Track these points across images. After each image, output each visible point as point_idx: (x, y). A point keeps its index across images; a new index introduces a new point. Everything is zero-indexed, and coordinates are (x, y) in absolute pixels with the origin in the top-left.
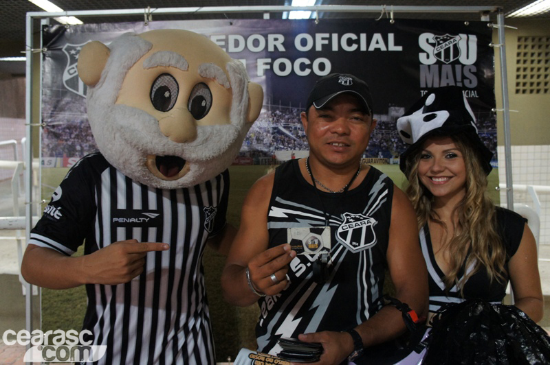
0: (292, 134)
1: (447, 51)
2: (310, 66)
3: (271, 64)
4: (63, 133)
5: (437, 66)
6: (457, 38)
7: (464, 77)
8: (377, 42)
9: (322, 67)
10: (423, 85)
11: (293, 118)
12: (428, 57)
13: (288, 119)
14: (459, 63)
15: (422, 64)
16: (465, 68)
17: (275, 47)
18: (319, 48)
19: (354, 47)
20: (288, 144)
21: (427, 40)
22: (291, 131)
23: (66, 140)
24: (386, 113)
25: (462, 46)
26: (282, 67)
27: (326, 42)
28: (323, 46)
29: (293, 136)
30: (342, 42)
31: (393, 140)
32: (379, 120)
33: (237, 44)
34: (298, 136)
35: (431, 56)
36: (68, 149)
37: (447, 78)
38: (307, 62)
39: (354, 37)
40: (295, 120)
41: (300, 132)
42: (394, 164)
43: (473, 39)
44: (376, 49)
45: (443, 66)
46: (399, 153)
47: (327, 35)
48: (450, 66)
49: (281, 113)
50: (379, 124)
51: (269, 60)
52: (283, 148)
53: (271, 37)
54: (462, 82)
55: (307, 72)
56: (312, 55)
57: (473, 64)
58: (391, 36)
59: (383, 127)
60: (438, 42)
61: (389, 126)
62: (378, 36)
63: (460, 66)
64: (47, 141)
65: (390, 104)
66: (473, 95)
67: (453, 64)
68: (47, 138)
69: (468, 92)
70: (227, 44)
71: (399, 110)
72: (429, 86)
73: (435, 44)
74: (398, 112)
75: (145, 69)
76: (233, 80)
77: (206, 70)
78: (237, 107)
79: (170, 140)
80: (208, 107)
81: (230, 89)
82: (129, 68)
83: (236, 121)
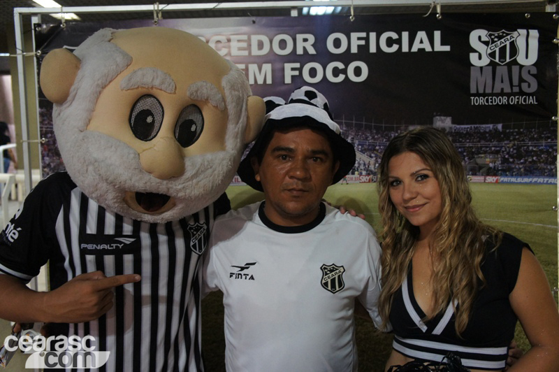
1: (503, 50)
2: (344, 71)
3: (300, 70)
5: (491, 68)
6: (515, 34)
7: (521, 80)
8: (421, 42)
9: (358, 71)
10: (473, 90)
14: (517, 64)
15: (474, 66)
16: (523, 69)
17: (304, 48)
18: (354, 50)
19: (395, 48)
21: (480, 38)
24: (431, 123)
25: (521, 43)
26: (313, 73)
27: (363, 42)
28: (359, 46)
30: (380, 42)
33: (261, 45)
35: (484, 56)
37: (502, 82)
38: (341, 66)
39: (394, 36)
43: (534, 34)
44: (419, 49)
45: (498, 67)
47: (364, 35)
48: (506, 67)
51: (297, 65)
53: (300, 37)
54: (520, 86)
55: (341, 78)
56: (347, 58)
57: (533, 65)
58: (437, 34)
60: (492, 39)
62: (422, 35)
63: (518, 67)
64: (46, 158)
65: (435, 114)
66: (532, 100)
67: (509, 65)
68: (48, 156)
69: (525, 99)
70: (250, 45)
71: (445, 120)
72: (481, 91)
73: (489, 42)
74: (444, 122)
75: (122, 90)
76: (229, 99)
77: (196, 91)
78: (233, 129)
79: (152, 177)
80: (199, 131)
81: (224, 111)
82: (104, 87)
83: (231, 146)
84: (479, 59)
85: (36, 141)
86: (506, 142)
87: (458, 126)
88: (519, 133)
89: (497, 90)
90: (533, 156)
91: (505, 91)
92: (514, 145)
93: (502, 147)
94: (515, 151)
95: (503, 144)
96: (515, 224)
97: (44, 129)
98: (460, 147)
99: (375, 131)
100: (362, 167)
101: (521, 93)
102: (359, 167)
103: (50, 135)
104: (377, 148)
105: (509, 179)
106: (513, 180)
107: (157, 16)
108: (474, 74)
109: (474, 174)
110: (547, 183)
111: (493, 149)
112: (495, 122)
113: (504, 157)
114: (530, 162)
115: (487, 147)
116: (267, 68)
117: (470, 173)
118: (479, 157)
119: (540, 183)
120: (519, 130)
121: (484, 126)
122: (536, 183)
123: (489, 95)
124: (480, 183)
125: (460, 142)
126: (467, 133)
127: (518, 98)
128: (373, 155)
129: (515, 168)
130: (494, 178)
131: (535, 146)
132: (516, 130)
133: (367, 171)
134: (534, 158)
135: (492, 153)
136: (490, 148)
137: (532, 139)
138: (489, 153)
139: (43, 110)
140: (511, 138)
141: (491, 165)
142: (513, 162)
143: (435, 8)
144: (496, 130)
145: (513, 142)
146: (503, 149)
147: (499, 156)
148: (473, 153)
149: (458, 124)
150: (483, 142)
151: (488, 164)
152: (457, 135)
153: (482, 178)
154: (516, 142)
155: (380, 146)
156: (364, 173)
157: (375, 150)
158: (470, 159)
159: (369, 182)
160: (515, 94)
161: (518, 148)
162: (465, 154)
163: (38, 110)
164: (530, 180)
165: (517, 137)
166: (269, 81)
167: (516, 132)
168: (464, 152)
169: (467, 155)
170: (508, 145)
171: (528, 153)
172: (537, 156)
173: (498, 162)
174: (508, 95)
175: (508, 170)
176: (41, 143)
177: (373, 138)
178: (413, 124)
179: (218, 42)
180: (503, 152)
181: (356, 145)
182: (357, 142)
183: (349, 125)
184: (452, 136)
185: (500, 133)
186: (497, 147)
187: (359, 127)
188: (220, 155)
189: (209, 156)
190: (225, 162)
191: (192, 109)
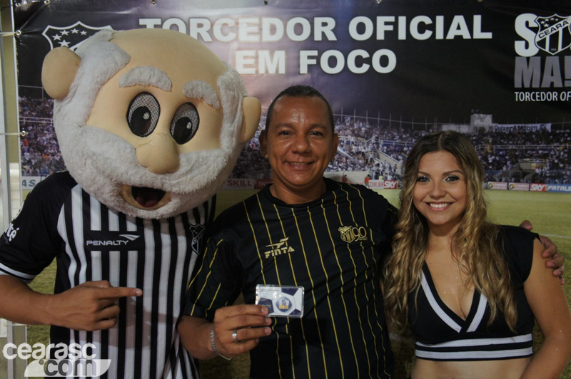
0: (344, 150)
1: (554, 38)
2: (369, 61)
3: (318, 58)
4: (49, 145)
5: (539, 58)
8: (459, 28)
9: (384, 61)
10: (518, 84)
11: (346, 130)
12: (527, 46)
13: (340, 130)
15: (519, 56)
17: (323, 34)
18: (380, 36)
19: (428, 34)
20: (339, 163)
21: (527, 23)
22: (342, 146)
23: (53, 155)
24: (468, 122)
26: (332, 62)
27: (390, 28)
28: (386, 33)
29: (345, 153)
30: (411, 28)
33: (273, 30)
34: (351, 153)
35: (532, 45)
36: (55, 166)
37: (552, 75)
38: (365, 54)
39: (428, 21)
40: (348, 132)
41: (354, 147)
44: (456, 37)
45: (548, 58)
47: (392, 19)
48: (557, 57)
51: (315, 53)
52: (332, 169)
53: (318, 21)
55: (365, 68)
56: (372, 45)
58: (477, 19)
60: (542, 25)
62: (459, 19)
64: (28, 155)
65: (473, 110)
67: (561, 55)
68: (28, 152)
70: (261, 29)
71: (484, 117)
72: (527, 85)
73: (538, 28)
74: (484, 121)
75: (120, 87)
76: (224, 99)
77: (192, 90)
78: (228, 128)
79: (147, 172)
80: (194, 129)
81: (220, 110)
82: (103, 84)
83: (227, 144)
84: (527, 47)
85: (14, 134)
86: (555, 145)
87: (500, 126)
89: (546, 84)
91: (555, 86)
92: (565, 148)
93: (550, 150)
94: (566, 155)
95: (552, 146)
96: (565, 239)
98: (502, 150)
99: (402, 130)
100: (387, 171)
102: (383, 170)
103: (30, 128)
104: (405, 149)
105: (558, 187)
106: (563, 188)
108: (519, 65)
109: (517, 181)
111: (540, 152)
112: (544, 121)
113: (553, 162)
115: (533, 150)
116: (281, 56)
117: (513, 180)
118: (524, 162)
121: (530, 125)
123: (536, 90)
124: (525, 191)
125: (501, 143)
126: (511, 134)
128: (400, 157)
129: (566, 174)
130: (540, 186)
132: (568, 131)
133: (393, 175)
135: (539, 157)
136: (537, 151)
138: (536, 157)
139: (23, 99)
140: (562, 140)
141: (538, 171)
142: (564, 168)
144: (544, 130)
145: (564, 145)
146: (552, 153)
147: (547, 160)
148: (517, 157)
149: (500, 123)
150: (528, 144)
151: (534, 170)
152: (498, 137)
153: (526, 186)
154: (567, 145)
155: (408, 147)
156: (389, 177)
157: (402, 151)
158: (512, 163)
159: (395, 188)
160: (567, 89)
162: (507, 157)
163: (18, 98)
165: (569, 139)
166: (282, 71)
167: (568, 133)
168: (507, 155)
169: (510, 159)
170: (558, 149)
173: (546, 168)
174: (559, 90)
175: (556, 177)
176: (21, 136)
177: (401, 138)
178: (447, 122)
179: (225, 24)
180: (552, 156)
181: (381, 146)
182: (381, 142)
183: (372, 123)
184: (492, 136)
185: (549, 134)
186: (545, 150)
187: (384, 126)
188: (216, 152)
189: (204, 153)
190: (219, 159)
191: (188, 106)
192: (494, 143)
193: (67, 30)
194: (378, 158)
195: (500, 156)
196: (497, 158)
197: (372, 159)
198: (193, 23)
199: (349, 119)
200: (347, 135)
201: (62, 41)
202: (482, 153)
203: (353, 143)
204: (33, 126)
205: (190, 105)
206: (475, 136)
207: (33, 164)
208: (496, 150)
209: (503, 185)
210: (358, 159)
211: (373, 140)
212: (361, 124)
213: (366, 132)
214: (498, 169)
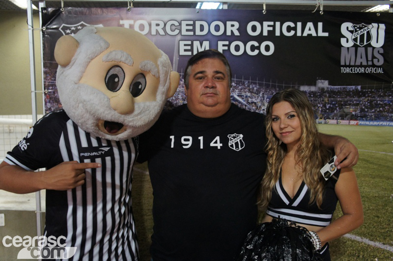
0: (244, 101)
1: (362, 37)
2: (258, 48)
3: (229, 46)
5: (354, 48)
6: (370, 26)
7: (373, 57)
8: (310, 30)
9: (267, 48)
10: (342, 63)
11: (245, 89)
12: (347, 41)
13: (241, 89)
14: (371, 46)
15: (343, 46)
16: (375, 49)
17: (232, 32)
18: (265, 33)
19: (292, 33)
21: (347, 28)
22: (243, 98)
24: (315, 84)
25: (373, 33)
26: (237, 48)
27: (271, 29)
28: (269, 31)
29: (245, 103)
30: (283, 29)
31: (319, 105)
32: (309, 90)
33: (202, 28)
34: (248, 103)
35: (350, 40)
37: (361, 58)
38: (256, 44)
39: (292, 25)
40: (247, 90)
41: (250, 99)
42: (319, 123)
43: (382, 27)
44: (308, 34)
45: (359, 48)
46: (323, 115)
47: (272, 23)
48: (364, 48)
49: (235, 85)
50: (309, 93)
51: (227, 43)
53: (229, 23)
54: (372, 61)
55: (256, 52)
56: (260, 38)
57: (381, 47)
58: (320, 25)
59: (312, 96)
60: (356, 29)
61: (317, 94)
62: (310, 25)
63: (371, 48)
64: (49, 105)
65: (318, 78)
66: (380, 71)
67: (366, 47)
68: (49, 102)
69: (376, 69)
70: (194, 28)
71: (324, 82)
72: (348, 64)
73: (353, 31)
74: (324, 84)
75: (103, 62)
76: (161, 72)
77: (144, 66)
78: (162, 89)
79: (116, 113)
80: (143, 89)
81: (158, 78)
82: (92, 59)
83: (160, 99)
84: (347, 43)
85: (41, 91)
86: (363, 98)
87: (332, 87)
88: (371, 92)
89: (358, 63)
90: (380, 108)
91: (363, 64)
92: (368, 100)
93: (360, 101)
94: (369, 104)
95: (361, 99)
96: (368, 152)
97: (47, 83)
98: (334, 101)
99: (278, 89)
101: (373, 66)
105: (365, 122)
106: (367, 123)
107: (130, 5)
108: (343, 52)
109: (343, 119)
110: (389, 125)
111: (355, 102)
112: (356, 84)
113: (362, 108)
114: (378, 111)
115: (351, 101)
116: (206, 44)
117: (340, 118)
118: (346, 108)
119: (384, 125)
120: (371, 90)
121: (349, 87)
122: (382, 125)
123: (352, 66)
124: (346, 125)
125: (334, 97)
126: (339, 92)
127: (371, 69)
129: (369, 115)
130: (355, 121)
131: (381, 101)
132: (370, 90)
134: (381, 109)
135: (354, 105)
136: (353, 101)
137: (380, 96)
138: (352, 105)
139: (46, 69)
140: (366, 96)
141: (353, 113)
142: (367, 112)
143: (319, 6)
144: (357, 90)
145: (367, 98)
146: (361, 103)
147: (359, 107)
148: (342, 105)
149: (333, 85)
150: (348, 98)
152: (332, 93)
153: (348, 121)
154: (369, 98)
158: (340, 109)
160: (369, 66)
161: (371, 102)
162: (337, 105)
163: (43, 69)
164: (378, 123)
165: (370, 95)
167: (370, 91)
170: (364, 100)
171: (377, 105)
172: (383, 107)
173: (358, 112)
174: (365, 67)
175: (363, 117)
176: (44, 93)
178: (303, 84)
179: (173, 25)
180: (361, 104)
181: (265, 98)
182: (266, 96)
183: (260, 85)
184: (328, 93)
185: (360, 92)
186: (357, 101)
187: (267, 86)
188: (154, 103)
189: (148, 103)
190: (156, 108)
191: (141, 76)
192: (330, 97)
193: (74, 27)
194: (264, 105)
195: (333, 104)
196: (331, 106)
197: (260, 106)
198: (154, 23)
199: (247, 82)
200: (246, 92)
201: (71, 34)
202: (323, 102)
203: (249, 97)
204: (52, 86)
205: (142, 75)
206: (319, 93)
207: (52, 110)
208: (331, 101)
209: (334, 121)
210: (252, 106)
211: (261, 95)
212: (254, 86)
213: (257, 90)
214: (332, 112)
